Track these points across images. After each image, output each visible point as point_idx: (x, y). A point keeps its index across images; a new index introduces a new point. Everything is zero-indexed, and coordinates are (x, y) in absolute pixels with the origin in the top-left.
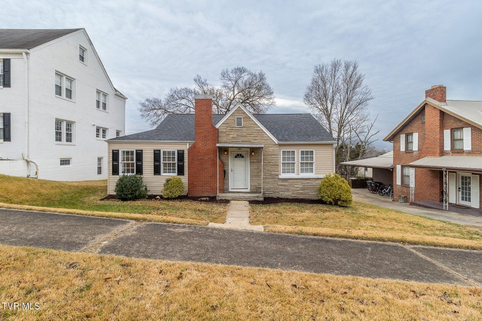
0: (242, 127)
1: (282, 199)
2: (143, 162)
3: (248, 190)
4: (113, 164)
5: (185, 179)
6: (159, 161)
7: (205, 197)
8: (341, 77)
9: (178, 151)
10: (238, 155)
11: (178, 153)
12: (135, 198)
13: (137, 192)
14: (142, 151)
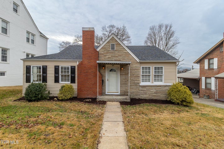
0: (115, 51)
1: (142, 100)
2: (47, 74)
3: (119, 94)
4: (26, 76)
5: (75, 86)
6: (58, 73)
7: (89, 98)
8: (163, 32)
9: (71, 67)
10: (112, 70)
11: (71, 68)
12: (38, 100)
13: (40, 96)
14: (47, 66)
